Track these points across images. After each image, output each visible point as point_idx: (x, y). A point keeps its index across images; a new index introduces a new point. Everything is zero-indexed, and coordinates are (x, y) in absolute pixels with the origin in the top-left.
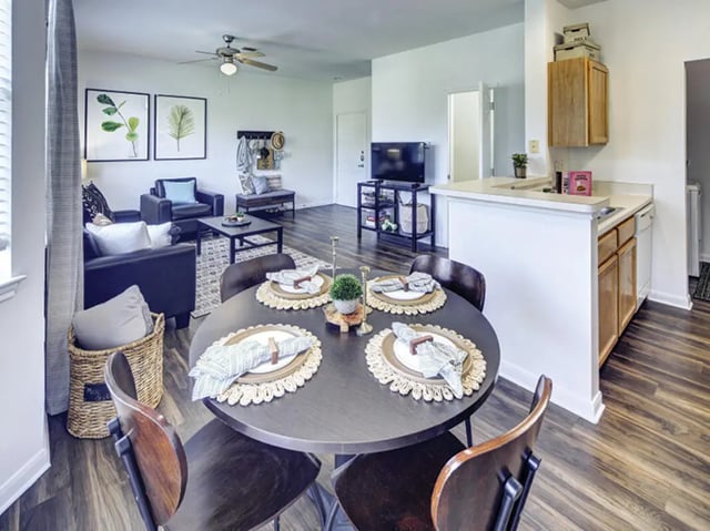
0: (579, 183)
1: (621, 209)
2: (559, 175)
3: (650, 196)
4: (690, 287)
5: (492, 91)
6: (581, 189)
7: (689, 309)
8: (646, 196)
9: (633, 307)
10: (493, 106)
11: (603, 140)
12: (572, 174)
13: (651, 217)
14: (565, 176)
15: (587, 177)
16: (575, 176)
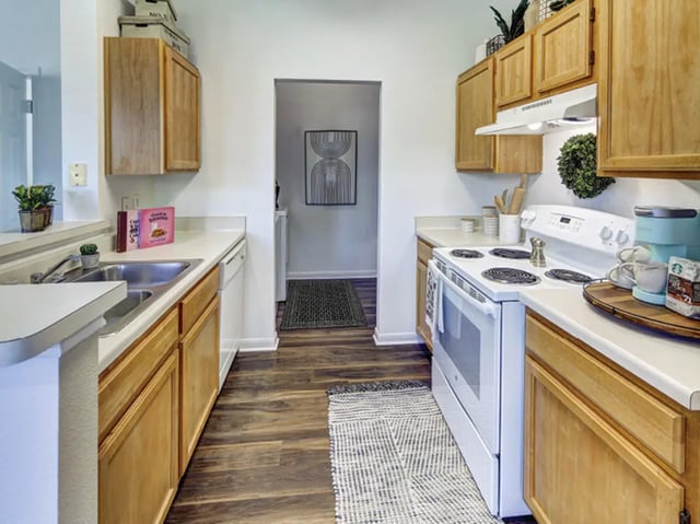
0: (155, 226)
1: (201, 261)
2: (122, 216)
3: (242, 230)
4: (277, 317)
5: (29, 83)
6: (160, 233)
7: (275, 348)
8: (239, 231)
9: (215, 391)
10: (31, 107)
11: (194, 165)
12: (143, 213)
13: (242, 257)
14: (132, 217)
15: (168, 215)
16: (148, 216)
